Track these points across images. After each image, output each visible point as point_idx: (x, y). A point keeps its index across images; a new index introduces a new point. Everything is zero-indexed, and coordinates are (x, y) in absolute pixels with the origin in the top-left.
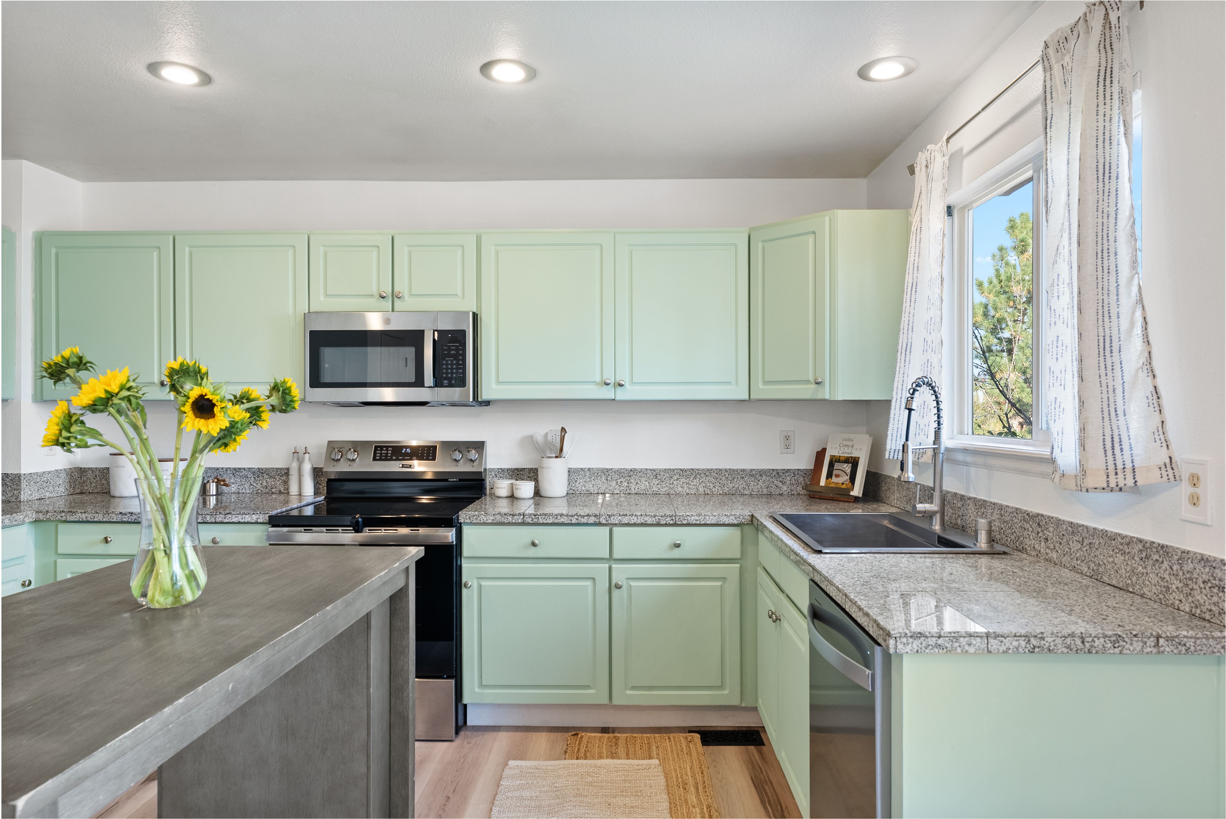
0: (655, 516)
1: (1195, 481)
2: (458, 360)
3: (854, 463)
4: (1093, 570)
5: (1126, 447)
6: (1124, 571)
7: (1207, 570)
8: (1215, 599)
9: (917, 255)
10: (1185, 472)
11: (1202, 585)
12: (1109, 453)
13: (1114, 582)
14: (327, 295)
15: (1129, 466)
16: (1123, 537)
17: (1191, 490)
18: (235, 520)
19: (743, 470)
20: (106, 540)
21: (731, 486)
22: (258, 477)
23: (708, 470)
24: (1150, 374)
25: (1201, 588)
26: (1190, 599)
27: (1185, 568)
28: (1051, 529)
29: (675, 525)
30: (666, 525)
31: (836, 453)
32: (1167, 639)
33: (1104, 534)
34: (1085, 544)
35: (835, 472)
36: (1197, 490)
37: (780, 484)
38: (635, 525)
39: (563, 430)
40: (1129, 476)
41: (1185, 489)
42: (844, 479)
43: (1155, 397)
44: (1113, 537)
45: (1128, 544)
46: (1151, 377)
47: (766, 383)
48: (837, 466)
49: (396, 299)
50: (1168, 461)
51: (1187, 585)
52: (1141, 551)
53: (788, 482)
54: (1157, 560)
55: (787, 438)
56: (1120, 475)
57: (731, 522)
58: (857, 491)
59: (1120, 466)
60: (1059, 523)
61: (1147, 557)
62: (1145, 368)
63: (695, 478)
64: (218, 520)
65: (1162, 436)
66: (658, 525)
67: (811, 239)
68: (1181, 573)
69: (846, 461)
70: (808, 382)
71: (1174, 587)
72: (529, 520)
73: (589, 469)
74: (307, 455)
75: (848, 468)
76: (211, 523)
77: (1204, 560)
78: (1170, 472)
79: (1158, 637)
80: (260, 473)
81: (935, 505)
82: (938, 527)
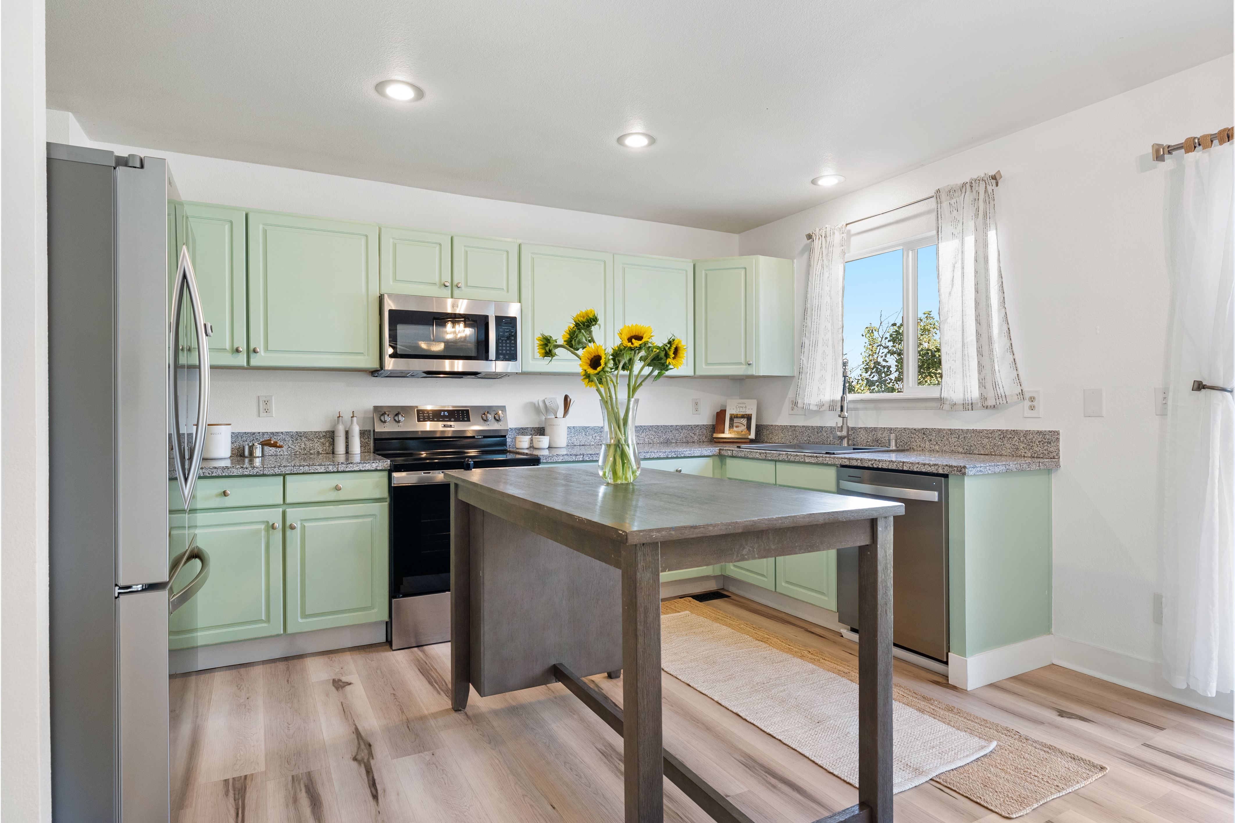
0: (665, 452)
1: (1032, 399)
2: (511, 340)
3: (749, 418)
4: (967, 449)
5: (1001, 387)
6: (988, 446)
7: (1041, 436)
8: (1046, 448)
9: (820, 288)
10: (1027, 396)
11: (1038, 443)
12: (995, 389)
13: (982, 453)
14: (395, 279)
15: (1003, 395)
16: (987, 430)
17: (1031, 403)
18: (356, 469)
19: (672, 426)
20: (225, 494)
21: (665, 437)
22: (297, 439)
23: (651, 426)
24: (1012, 353)
25: (1037, 445)
26: (1031, 451)
27: (1028, 438)
28: (934, 435)
29: (677, 458)
30: (672, 458)
31: (734, 412)
32: (1042, 463)
33: (974, 431)
34: (960, 438)
35: (735, 424)
36: (1033, 403)
37: (693, 435)
38: (653, 459)
39: (566, 397)
40: (1004, 399)
41: (1027, 403)
42: (743, 428)
43: (1014, 363)
44: (981, 431)
45: (991, 433)
46: (1012, 355)
47: (707, 364)
48: (736, 420)
49: (455, 289)
50: (1021, 392)
51: (1029, 445)
52: (1000, 435)
53: (697, 434)
54: (1010, 437)
55: (697, 404)
56: (1000, 399)
57: (708, 454)
58: (752, 436)
59: (1000, 395)
60: (940, 431)
61: (1004, 437)
62: (1009, 351)
63: (643, 432)
64: (340, 470)
65: (1018, 381)
66: (667, 458)
67: (743, 272)
68: (1025, 441)
69: (743, 417)
70: (741, 364)
71: (1021, 447)
72: (587, 459)
73: (574, 427)
74: (355, 419)
75: (744, 421)
76: (334, 472)
77: (1039, 433)
78: (1022, 396)
79: (1039, 462)
80: (299, 436)
81: (844, 433)
82: (846, 445)
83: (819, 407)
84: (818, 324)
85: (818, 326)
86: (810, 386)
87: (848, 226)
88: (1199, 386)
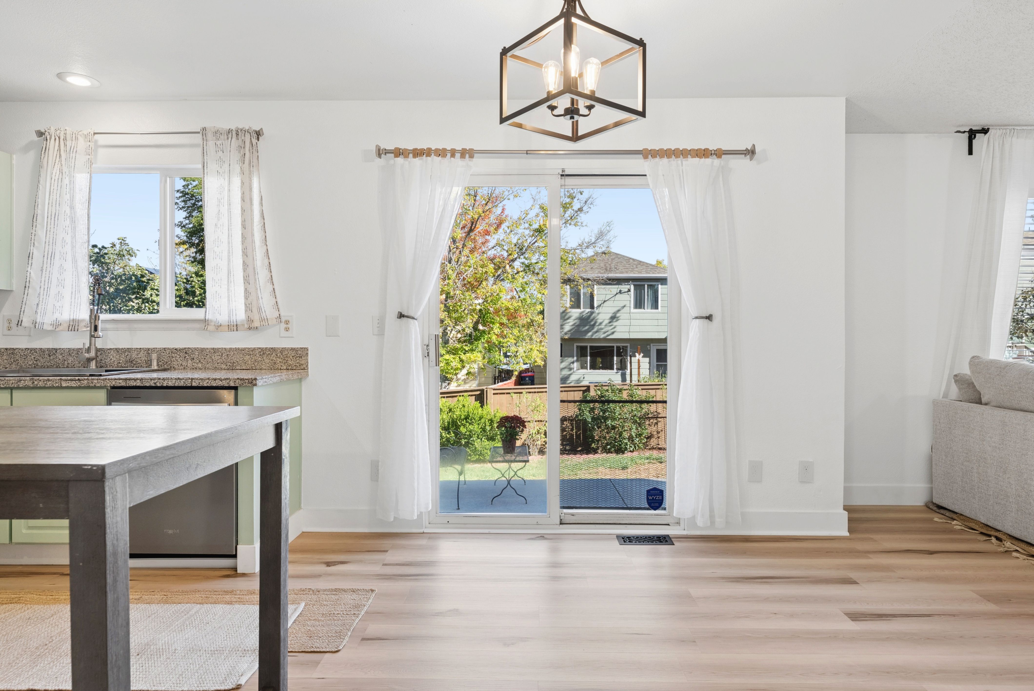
1: (287, 322)
4: (230, 366)
5: (264, 311)
6: (250, 362)
7: (294, 352)
8: (298, 361)
10: (283, 319)
11: (292, 358)
12: (259, 313)
13: (244, 368)
15: (265, 318)
16: (249, 349)
17: (286, 326)
24: (272, 284)
25: (291, 359)
26: (286, 364)
27: (284, 354)
28: (197, 354)
33: (237, 349)
34: (223, 356)
36: (288, 326)
40: (266, 322)
41: (283, 326)
43: (273, 292)
44: (244, 349)
45: (252, 351)
46: (272, 285)
50: (279, 316)
51: (285, 359)
52: (260, 352)
54: (269, 354)
56: (264, 322)
59: (263, 318)
60: (202, 350)
61: (263, 354)
62: (269, 281)
65: (276, 307)
68: (282, 356)
71: (278, 362)
77: (293, 349)
78: (279, 320)
81: (93, 354)
82: (94, 367)
83: (54, 327)
84: (55, 234)
85: (55, 236)
86: (44, 302)
87: (96, 135)
88: (401, 316)
